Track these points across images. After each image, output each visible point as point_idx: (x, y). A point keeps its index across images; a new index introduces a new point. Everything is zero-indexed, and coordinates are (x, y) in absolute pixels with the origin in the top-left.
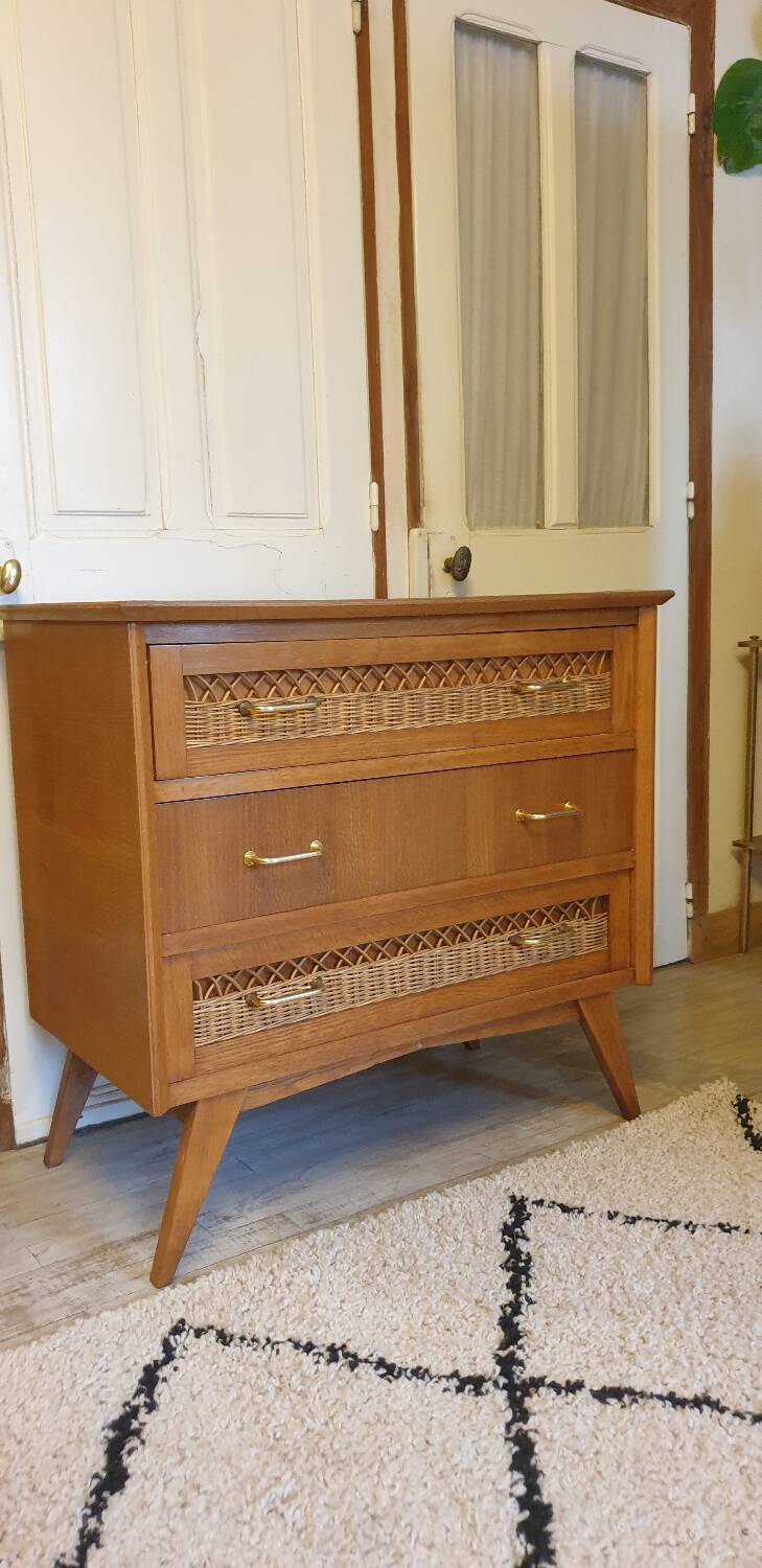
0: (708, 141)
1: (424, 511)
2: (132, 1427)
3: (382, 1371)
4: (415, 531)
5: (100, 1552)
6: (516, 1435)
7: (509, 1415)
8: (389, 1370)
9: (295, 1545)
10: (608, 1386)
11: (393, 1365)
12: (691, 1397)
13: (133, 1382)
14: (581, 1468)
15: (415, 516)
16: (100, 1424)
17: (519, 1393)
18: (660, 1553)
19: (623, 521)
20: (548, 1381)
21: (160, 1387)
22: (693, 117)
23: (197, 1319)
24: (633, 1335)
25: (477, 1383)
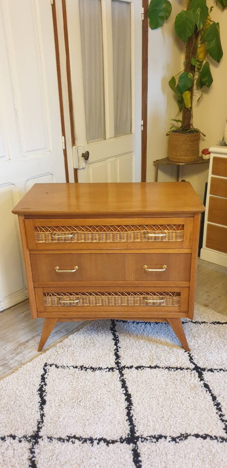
0: (147, 20)
1: (76, 141)
2: (43, 390)
3: (92, 370)
4: (74, 147)
5: (46, 418)
6: (122, 380)
7: (120, 376)
8: (93, 369)
9: (84, 410)
10: (138, 366)
11: (94, 368)
12: (154, 366)
13: (39, 379)
14: (135, 385)
15: (74, 143)
16: (36, 390)
17: (121, 370)
18: (151, 400)
19: (126, 134)
20: (126, 366)
21: (46, 380)
22: (143, 15)
23: (49, 362)
24: (141, 353)
25: (112, 369)
